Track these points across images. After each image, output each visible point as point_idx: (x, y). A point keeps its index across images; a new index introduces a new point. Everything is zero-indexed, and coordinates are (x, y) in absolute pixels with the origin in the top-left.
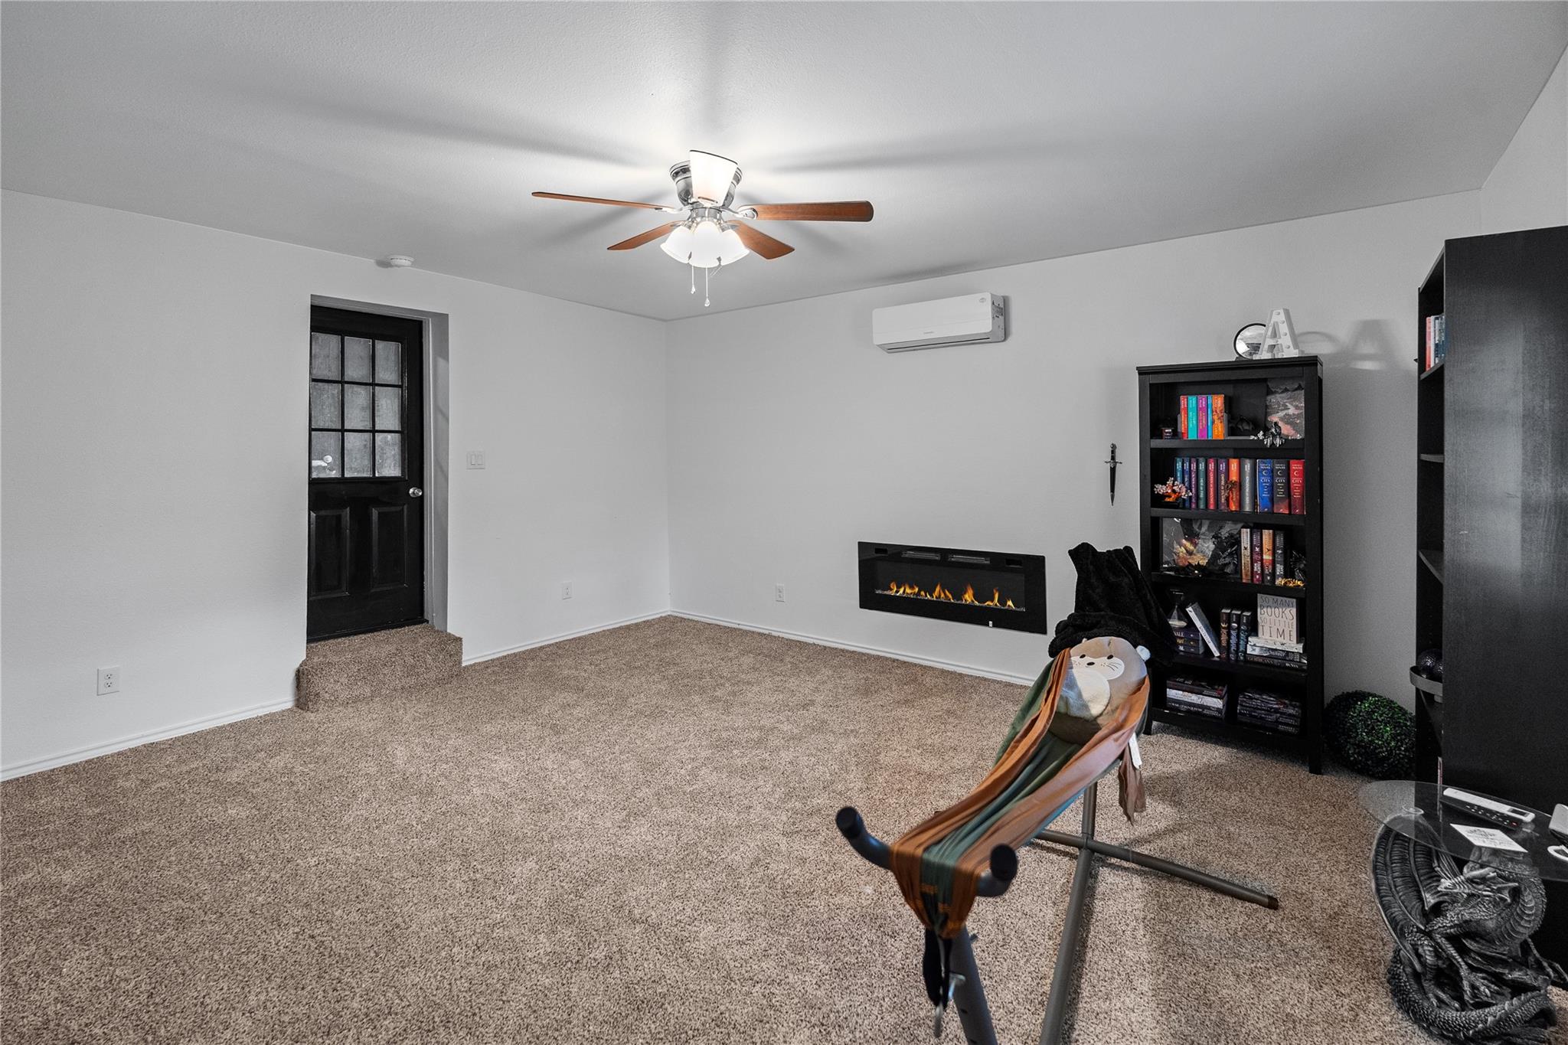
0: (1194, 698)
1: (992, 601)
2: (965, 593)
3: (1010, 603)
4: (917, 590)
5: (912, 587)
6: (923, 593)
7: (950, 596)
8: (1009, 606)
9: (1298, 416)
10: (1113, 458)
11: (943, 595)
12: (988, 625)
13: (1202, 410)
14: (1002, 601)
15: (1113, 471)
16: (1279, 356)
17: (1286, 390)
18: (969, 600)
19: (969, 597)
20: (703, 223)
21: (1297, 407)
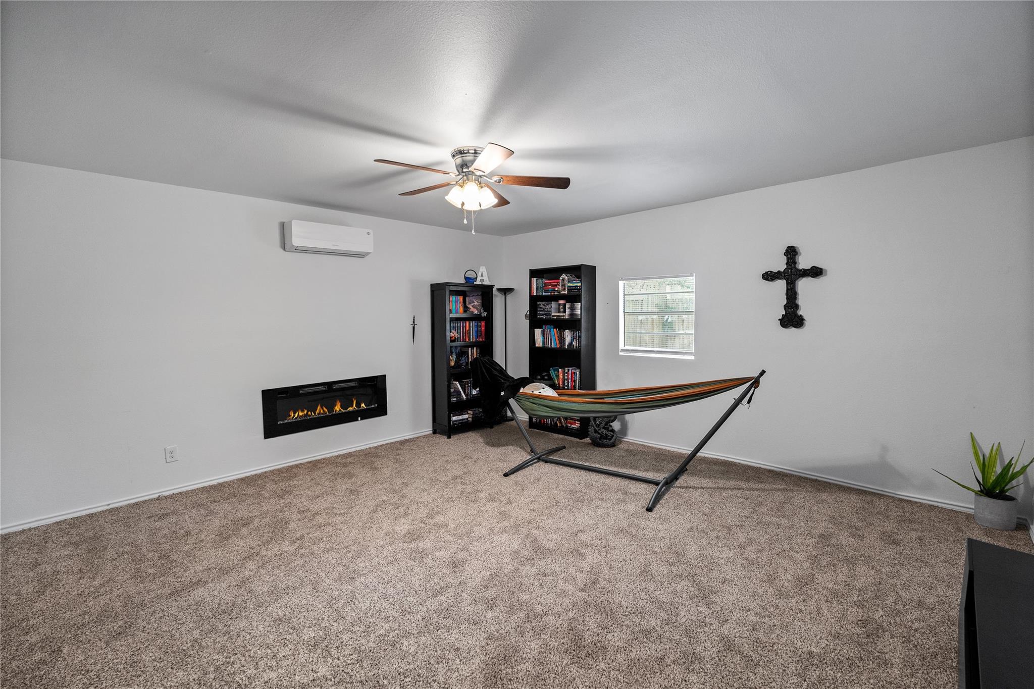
0: (460, 417)
1: (352, 407)
2: (335, 406)
3: (363, 405)
4: (306, 412)
5: (303, 411)
6: (309, 413)
7: (326, 411)
8: (362, 407)
9: (478, 305)
10: (414, 322)
11: (322, 411)
12: (358, 420)
13: (456, 302)
14: (358, 405)
15: (414, 328)
16: (483, 283)
17: (473, 296)
18: (338, 410)
19: (338, 408)
20: (476, 185)
21: (478, 302)
